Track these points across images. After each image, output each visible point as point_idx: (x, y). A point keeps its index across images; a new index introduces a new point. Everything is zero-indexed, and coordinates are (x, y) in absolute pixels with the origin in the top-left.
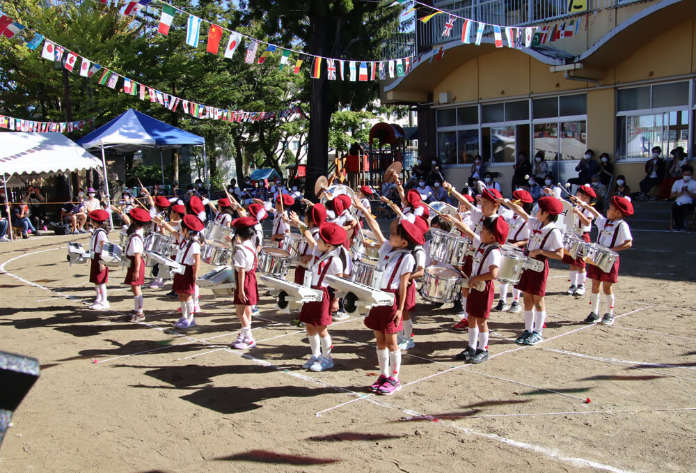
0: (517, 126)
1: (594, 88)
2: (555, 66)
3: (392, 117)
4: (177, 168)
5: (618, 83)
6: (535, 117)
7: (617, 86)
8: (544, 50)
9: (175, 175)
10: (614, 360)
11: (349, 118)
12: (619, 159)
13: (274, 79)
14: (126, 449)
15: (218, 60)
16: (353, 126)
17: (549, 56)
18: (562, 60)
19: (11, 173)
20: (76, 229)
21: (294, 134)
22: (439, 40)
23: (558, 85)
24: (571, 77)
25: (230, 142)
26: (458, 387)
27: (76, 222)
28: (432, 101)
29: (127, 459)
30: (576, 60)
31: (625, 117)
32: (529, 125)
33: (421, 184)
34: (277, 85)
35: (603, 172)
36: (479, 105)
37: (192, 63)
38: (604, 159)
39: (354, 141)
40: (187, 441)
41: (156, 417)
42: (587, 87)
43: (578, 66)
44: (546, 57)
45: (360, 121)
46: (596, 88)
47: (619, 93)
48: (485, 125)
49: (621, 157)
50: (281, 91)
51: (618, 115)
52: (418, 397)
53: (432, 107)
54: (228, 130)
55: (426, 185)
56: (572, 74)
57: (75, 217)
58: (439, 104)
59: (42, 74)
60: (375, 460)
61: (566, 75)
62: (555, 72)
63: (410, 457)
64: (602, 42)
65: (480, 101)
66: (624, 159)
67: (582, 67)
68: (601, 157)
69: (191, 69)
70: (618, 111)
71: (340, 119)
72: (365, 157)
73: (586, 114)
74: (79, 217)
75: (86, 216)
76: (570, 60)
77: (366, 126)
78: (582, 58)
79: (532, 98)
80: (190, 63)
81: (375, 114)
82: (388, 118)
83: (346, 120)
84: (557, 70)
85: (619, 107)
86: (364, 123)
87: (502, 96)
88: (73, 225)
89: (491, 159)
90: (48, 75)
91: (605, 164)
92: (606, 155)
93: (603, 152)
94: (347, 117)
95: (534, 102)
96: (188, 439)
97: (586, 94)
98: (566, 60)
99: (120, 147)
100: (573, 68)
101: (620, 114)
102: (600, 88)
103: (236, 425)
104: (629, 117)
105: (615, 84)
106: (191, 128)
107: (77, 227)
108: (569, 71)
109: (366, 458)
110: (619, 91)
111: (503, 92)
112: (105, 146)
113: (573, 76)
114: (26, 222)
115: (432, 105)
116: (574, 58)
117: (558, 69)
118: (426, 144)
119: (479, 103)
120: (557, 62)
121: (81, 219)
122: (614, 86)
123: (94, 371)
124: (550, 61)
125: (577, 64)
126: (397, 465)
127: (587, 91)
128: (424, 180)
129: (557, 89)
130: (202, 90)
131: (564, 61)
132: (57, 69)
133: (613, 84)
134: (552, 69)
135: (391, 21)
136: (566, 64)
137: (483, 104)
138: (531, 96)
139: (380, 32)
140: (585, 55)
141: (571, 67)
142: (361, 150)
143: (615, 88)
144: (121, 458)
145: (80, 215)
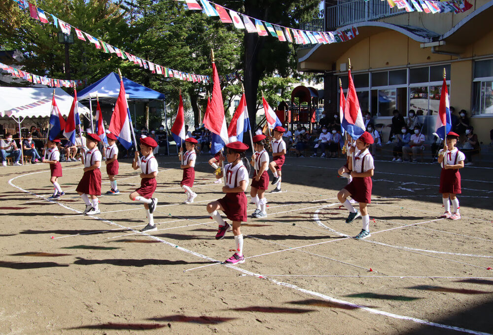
0: (397, 89)
1: (456, 60)
2: (424, 43)
3: (312, 82)
4: (148, 117)
5: (475, 56)
6: (411, 82)
7: (474, 58)
8: (418, 31)
9: (146, 122)
10: (405, 247)
11: (278, 83)
12: (475, 114)
13: (222, 53)
14: (53, 285)
15: (182, 38)
16: (281, 88)
17: (420, 36)
18: (430, 39)
19: (24, 117)
20: (69, 158)
21: (237, 94)
22: (341, 23)
23: (429, 58)
24: (437, 51)
25: (187, 99)
26: (287, 259)
27: (69, 153)
28: (335, 70)
29: (51, 291)
30: (441, 38)
31: (480, 82)
32: (406, 88)
33: (324, 130)
34: (225, 57)
35: (461, 124)
36: (370, 73)
37: (160, 40)
38: (462, 115)
39: (281, 100)
40: (94, 283)
41: (79, 269)
42: (451, 59)
43: (442, 43)
44: (418, 37)
45: (285, 85)
46: (458, 60)
47: (475, 64)
48: (374, 88)
49: (476, 113)
50: (228, 62)
51: (474, 81)
52: (257, 264)
53: (334, 74)
54: (186, 89)
55: (327, 131)
56: (437, 49)
57: (69, 149)
58: (340, 72)
59: (50, 46)
60: (209, 296)
61: (432, 50)
62: (424, 48)
63: (232, 296)
64: (460, 25)
65: (370, 70)
66: (478, 114)
67: (445, 44)
68: (460, 113)
69: (159, 44)
70: (475, 77)
71: (271, 83)
72: (290, 112)
73: (450, 80)
74: (71, 149)
75: (77, 149)
76: (435, 39)
77: (291, 89)
78: (445, 37)
79: (409, 67)
80: (158, 40)
81: (299, 80)
82: (309, 83)
83: (276, 84)
84: (425, 46)
85: (475, 75)
86: (289, 86)
87: (387, 66)
88: (68, 155)
89: (377, 114)
90: (55, 47)
91: (463, 118)
92: (464, 111)
93: (462, 109)
94: (276, 82)
95: (411, 70)
96: (95, 282)
97: (450, 65)
98: (432, 39)
99: (104, 100)
100: (438, 45)
101: (476, 80)
102: (461, 60)
103: (129, 275)
104: (483, 83)
105: (473, 57)
106: (158, 87)
107: (70, 157)
108: (435, 47)
109: (204, 295)
110: (475, 62)
111: (387, 63)
112: (92, 98)
113: (438, 51)
114: (34, 152)
115: (335, 72)
116: (439, 37)
117: (427, 45)
118: (330, 102)
119: (369, 71)
120: (426, 40)
121: (73, 151)
122: (471, 58)
123: (50, 243)
124: (421, 39)
125: (440, 42)
126: (222, 300)
127: (451, 62)
128: (326, 128)
129: (428, 61)
130: (167, 60)
131: (431, 39)
132: (61, 43)
133: (471, 57)
134: (422, 46)
135: (312, 9)
136: (433, 42)
137: (373, 72)
138: (408, 66)
139: (304, 18)
140: (447, 35)
141: (436, 44)
142: (287, 106)
143: (473, 60)
144: (48, 290)
145: (73, 148)
